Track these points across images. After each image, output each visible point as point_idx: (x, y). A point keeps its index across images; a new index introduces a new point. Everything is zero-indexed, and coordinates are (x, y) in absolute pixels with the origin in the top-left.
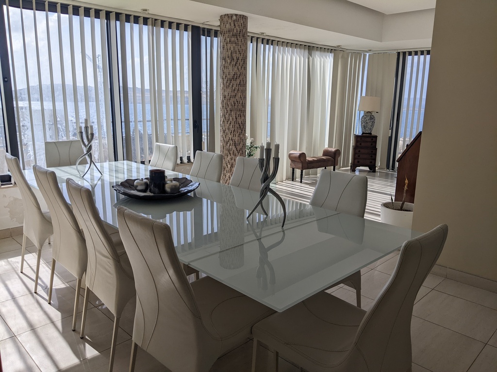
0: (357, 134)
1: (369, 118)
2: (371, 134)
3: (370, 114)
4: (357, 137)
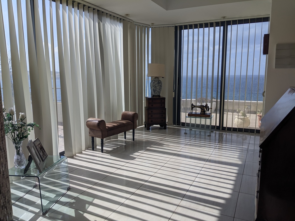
1: (157, 82)
2: (159, 96)
3: (158, 79)
4: (148, 99)
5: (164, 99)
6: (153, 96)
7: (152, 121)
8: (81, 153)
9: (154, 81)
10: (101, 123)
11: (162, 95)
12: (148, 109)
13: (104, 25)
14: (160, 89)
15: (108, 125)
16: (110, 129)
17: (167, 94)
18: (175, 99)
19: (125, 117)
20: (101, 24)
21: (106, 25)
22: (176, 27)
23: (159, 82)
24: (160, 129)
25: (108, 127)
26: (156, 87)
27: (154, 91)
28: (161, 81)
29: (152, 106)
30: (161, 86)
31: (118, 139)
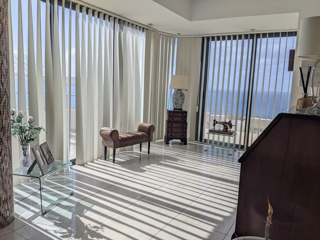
0: (169, 109)
1: (180, 95)
2: (181, 109)
3: (180, 92)
4: (169, 112)
5: (186, 112)
6: (175, 109)
7: (171, 135)
8: (93, 162)
9: (176, 94)
10: (114, 133)
11: (184, 109)
12: (168, 122)
13: (125, 34)
14: (183, 102)
15: (122, 135)
16: (124, 140)
17: (190, 107)
18: (198, 113)
19: (141, 129)
20: (122, 33)
21: (127, 35)
22: (203, 38)
23: (182, 95)
24: (181, 144)
25: (120, 137)
26: (178, 99)
27: (176, 103)
28: (184, 94)
29: (173, 119)
30: (183, 99)
31: (134, 151)
